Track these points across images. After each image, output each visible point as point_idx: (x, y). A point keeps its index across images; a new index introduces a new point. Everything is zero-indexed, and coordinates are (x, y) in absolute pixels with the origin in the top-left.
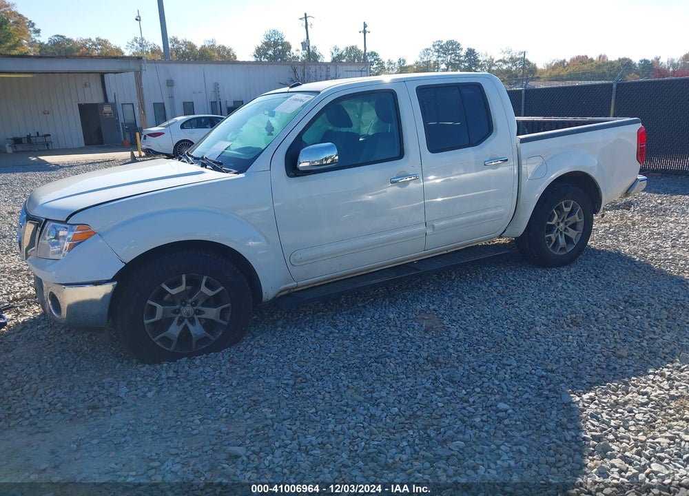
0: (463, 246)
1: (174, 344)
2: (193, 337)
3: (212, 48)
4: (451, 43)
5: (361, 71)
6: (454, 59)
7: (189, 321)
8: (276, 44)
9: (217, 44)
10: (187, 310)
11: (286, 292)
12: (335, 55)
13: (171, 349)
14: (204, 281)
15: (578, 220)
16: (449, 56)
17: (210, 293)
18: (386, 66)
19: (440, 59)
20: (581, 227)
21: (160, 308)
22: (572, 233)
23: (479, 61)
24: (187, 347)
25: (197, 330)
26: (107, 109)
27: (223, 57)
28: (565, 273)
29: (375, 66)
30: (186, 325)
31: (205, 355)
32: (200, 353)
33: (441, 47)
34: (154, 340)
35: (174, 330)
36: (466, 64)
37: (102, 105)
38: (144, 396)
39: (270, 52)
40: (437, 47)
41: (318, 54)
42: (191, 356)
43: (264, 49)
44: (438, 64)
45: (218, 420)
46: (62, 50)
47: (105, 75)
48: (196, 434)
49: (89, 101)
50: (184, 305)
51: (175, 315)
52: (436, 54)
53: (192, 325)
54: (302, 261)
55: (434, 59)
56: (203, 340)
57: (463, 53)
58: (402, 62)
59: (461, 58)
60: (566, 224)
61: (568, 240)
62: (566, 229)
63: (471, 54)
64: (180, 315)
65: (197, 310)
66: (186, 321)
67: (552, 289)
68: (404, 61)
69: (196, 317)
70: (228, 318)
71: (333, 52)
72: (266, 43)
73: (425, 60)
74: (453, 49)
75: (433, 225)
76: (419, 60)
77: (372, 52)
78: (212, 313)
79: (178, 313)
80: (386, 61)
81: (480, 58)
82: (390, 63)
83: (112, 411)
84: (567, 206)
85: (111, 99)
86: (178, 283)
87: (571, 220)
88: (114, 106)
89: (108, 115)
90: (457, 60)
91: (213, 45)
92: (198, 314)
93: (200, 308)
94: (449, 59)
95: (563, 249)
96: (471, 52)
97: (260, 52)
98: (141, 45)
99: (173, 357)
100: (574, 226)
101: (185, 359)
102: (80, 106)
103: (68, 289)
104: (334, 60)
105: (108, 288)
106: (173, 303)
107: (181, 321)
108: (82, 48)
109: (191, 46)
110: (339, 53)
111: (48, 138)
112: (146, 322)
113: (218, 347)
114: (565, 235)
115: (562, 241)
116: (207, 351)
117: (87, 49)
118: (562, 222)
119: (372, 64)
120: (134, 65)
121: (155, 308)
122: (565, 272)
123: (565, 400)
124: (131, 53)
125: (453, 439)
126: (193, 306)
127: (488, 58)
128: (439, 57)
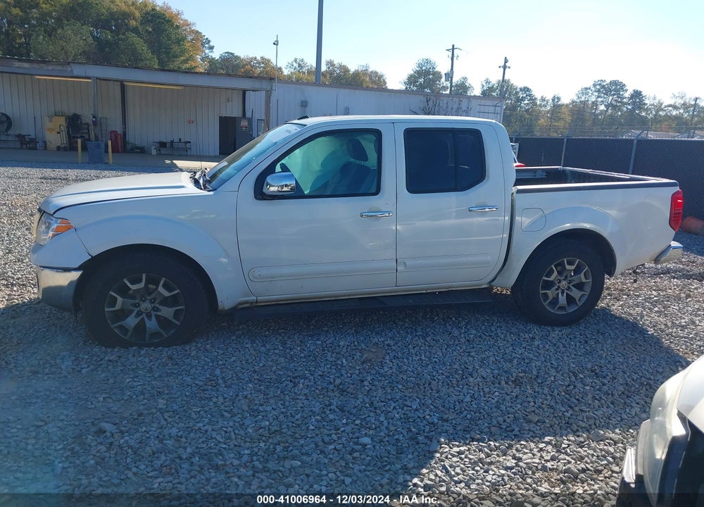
0: (444, 288)
1: (129, 334)
2: (148, 330)
3: (365, 73)
4: (614, 83)
5: (496, 106)
6: (616, 101)
7: (147, 315)
8: (427, 73)
9: (370, 70)
10: (146, 306)
11: (247, 305)
12: (485, 88)
13: (127, 338)
14: (162, 282)
15: (584, 280)
16: (611, 98)
17: (166, 294)
18: (538, 103)
19: (600, 99)
20: (588, 289)
21: (120, 300)
22: (576, 294)
23: (645, 104)
24: (140, 338)
25: (152, 324)
26: (244, 123)
27: (374, 82)
28: (555, 333)
29: (526, 102)
30: (143, 319)
31: (153, 348)
32: (149, 346)
33: (603, 87)
34: (112, 326)
35: (131, 321)
36: (630, 107)
37: (240, 119)
38: (80, 371)
39: (421, 80)
40: (598, 87)
41: (468, 85)
42: (141, 346)
43: (415, 77)
44: (597, 105)
45: (118, 401)
46: (230, 66)
47: (247, 92)
48: (92, 408)
49: (229, 114)
50: (144, 301)
51: (135, 309)
52: (596, 94)
53: (149, 320)
54: (260, 278)
55: (593, 99)
56: (156, 334)
57: (627, 95)
58: (556, 100)
59: (625, 100)
60: (569, 283)
61: (570, 300)
62: (569, 287)
63: (636, 96)
64: (138, 309)
65: (155, 307)
66: (144, 315)
67: (524, 345)
68: (559, 99)
69: (153, 313)
70: (182, 319)
71: (484, 84)
72: (418, 72)
73: (583, 99)
74: (615, 90)
75: (405, 263)
76: (575, 98)
77: (525, 88)
78: (168, 312)
79: (137, 307)
80: (539, 98)
81: (647, 102)
82: (543, 99)
83: (46, 378)
84: (570, 263)
85: (248, 115)
86: (138, 281)
87: (576, 280)
88: (250, 121)
89: (244, 128)
90: (619, 102)
91: (367, 70)
92: (155, 311)
93: (157, 305)
94: (610, 100)
95: (562, 308)
96: (637, 94)
97: (412, 80)
98: (299, 65)
99: (126, 345)
100: (580, 286)
101: (134, 348)
102: (221, 118)
103: (47, 272)
104: (484, 93)
105: (75, 275)
106: (133, 297)
107: (139, 313)
108: (247, 65)
109: (345, 69)
110: (490, 86)
111: (188, 145)
112: (106, 309)
113: (167, 343)
114: (567, 294)
115: (562, 300)
116: (156, 345)
117: (252, 67)
118: (564, 280)
119: (523, 99)
120: (265, 85)
121: (116, 299)
122: (557, 332)
123: (431, 449)
124: (289, 73)
125: (293, 458)
126: (151, 302)
127: (656, 102)
128: (598, 97)
